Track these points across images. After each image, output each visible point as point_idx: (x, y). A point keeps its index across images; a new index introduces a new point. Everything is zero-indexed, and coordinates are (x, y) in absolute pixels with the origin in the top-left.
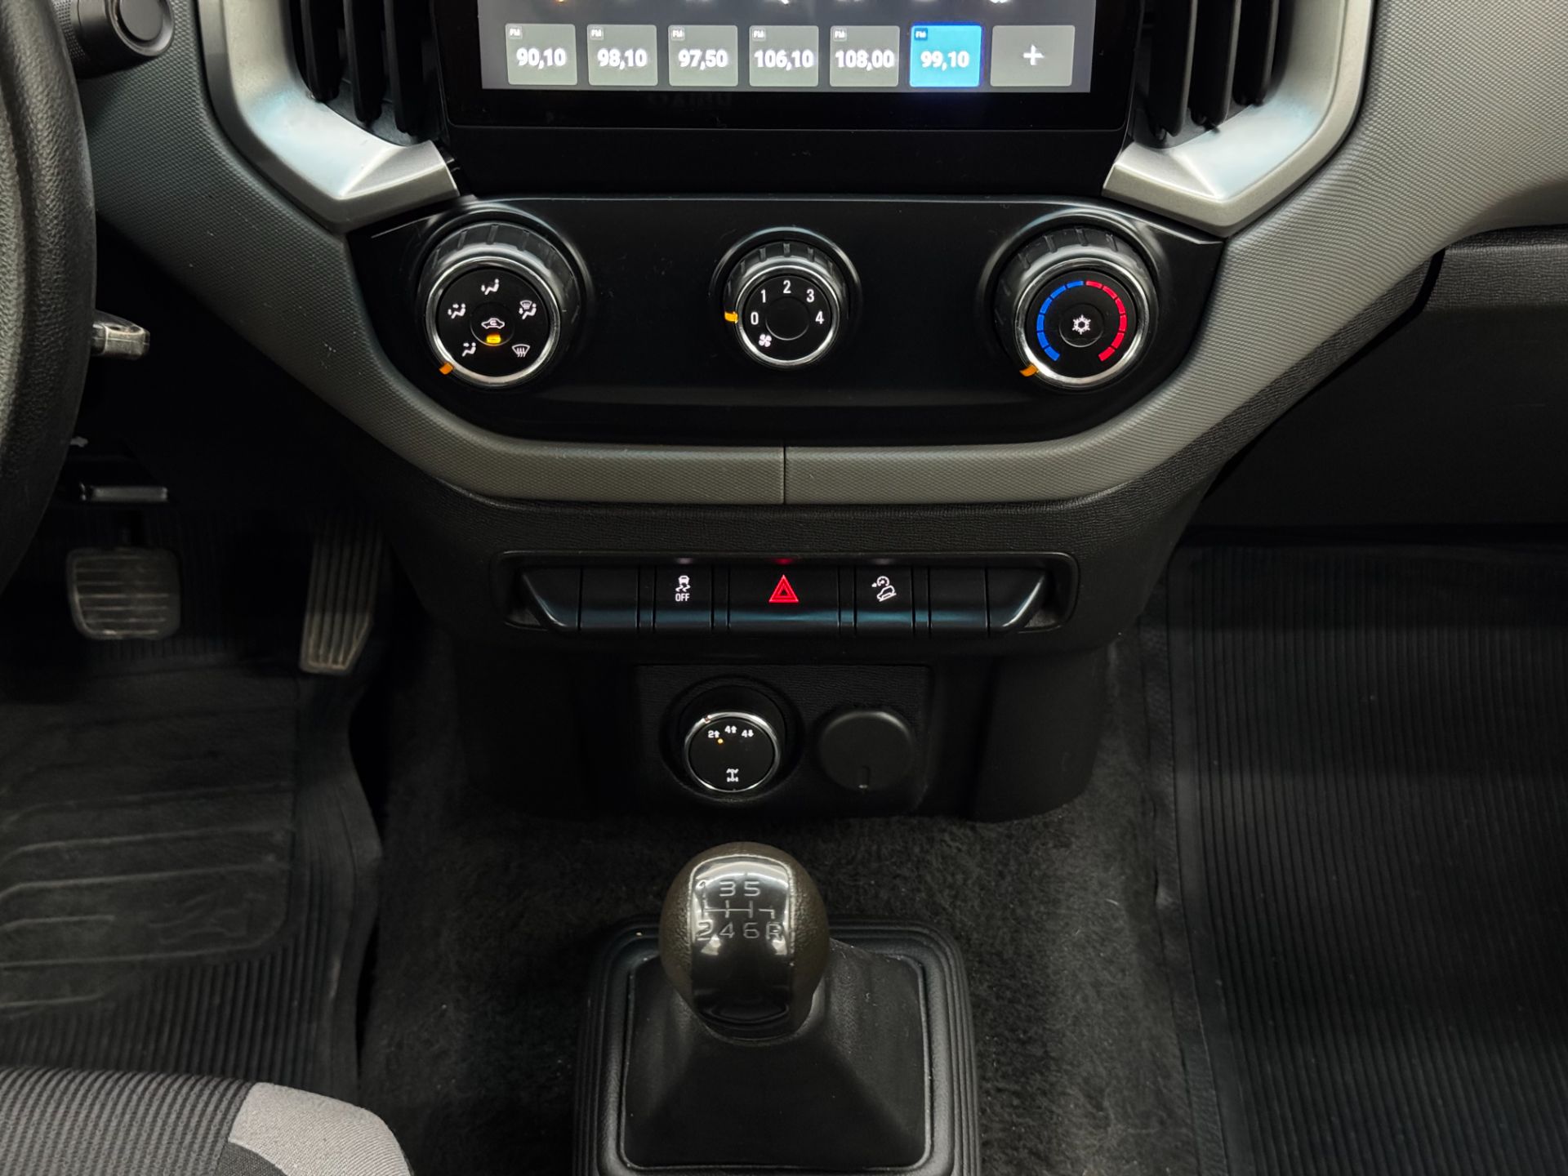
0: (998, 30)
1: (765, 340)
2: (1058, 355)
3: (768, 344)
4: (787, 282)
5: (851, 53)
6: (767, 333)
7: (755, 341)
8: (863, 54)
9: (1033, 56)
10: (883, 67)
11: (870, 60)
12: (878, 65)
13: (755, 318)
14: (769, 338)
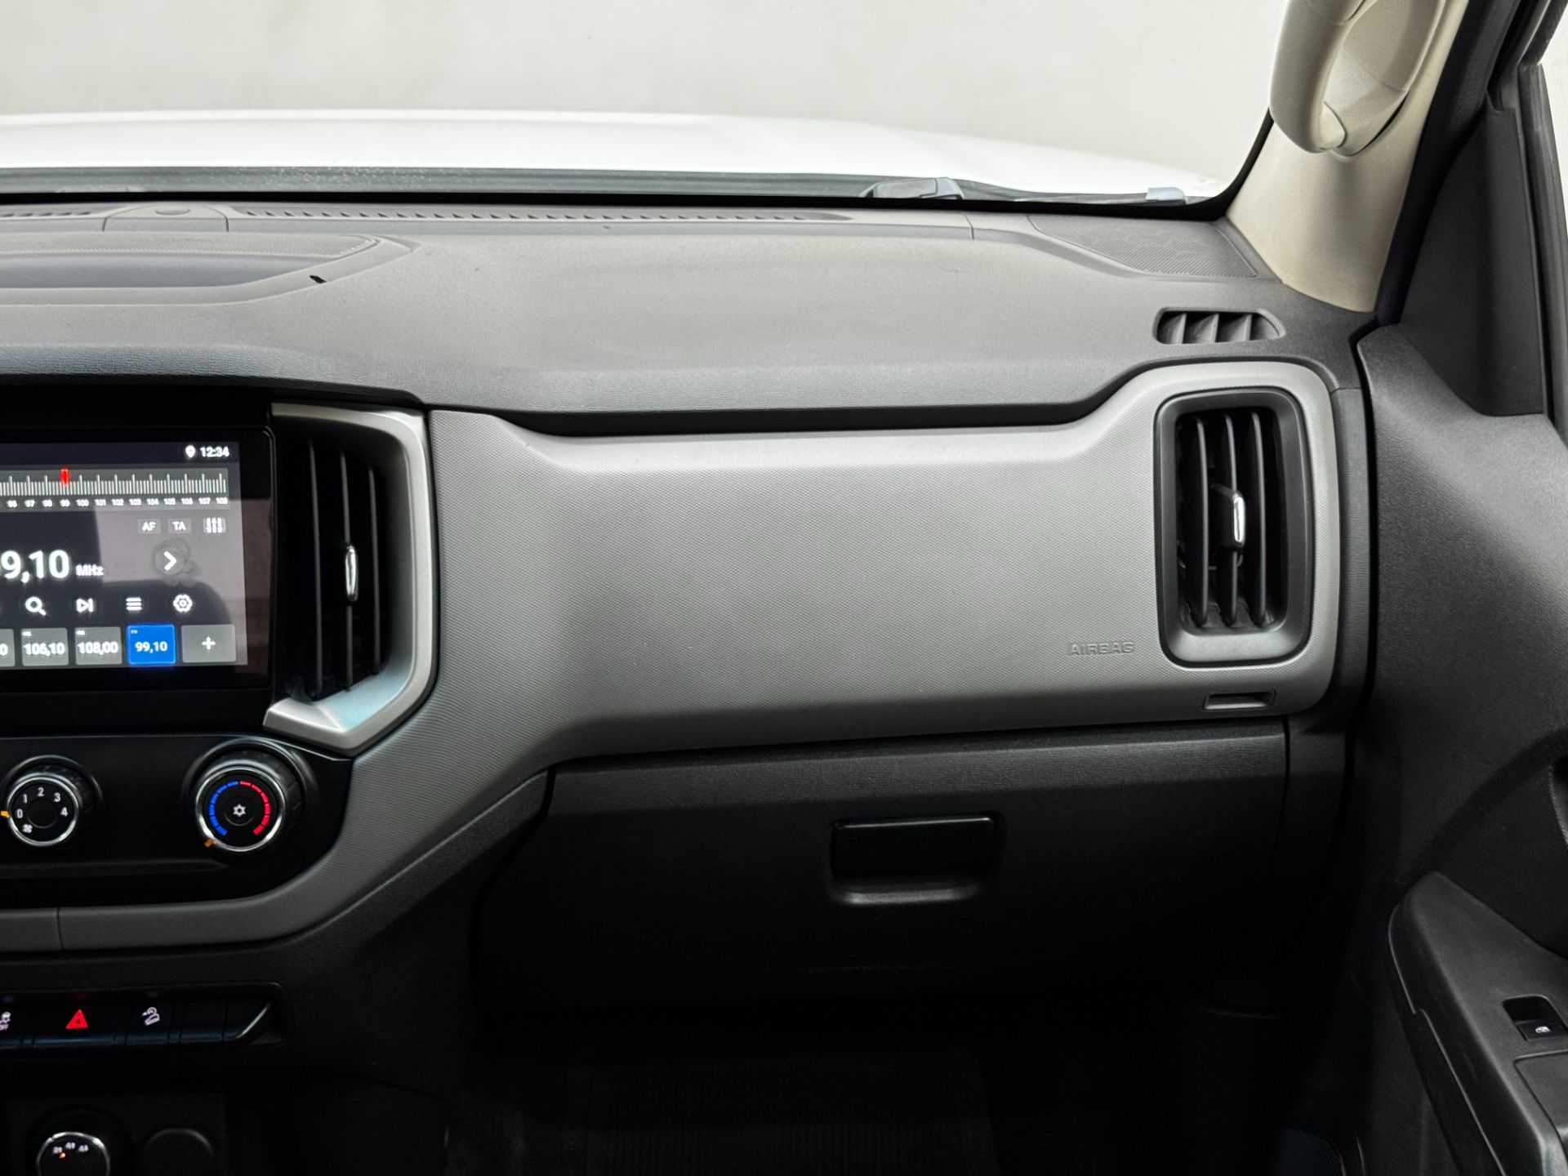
0: (184, 628)
1: (28, 828)
2: (226, 832)
3: (30, 831)
4: (41, 789)
5: (89, 644)
6: (28, 823)
7: (20, 829)
8: (97, 644)
9: (209, 643)
10: (111, 653)
11: (101, 648)
12: (107, 652)
13: (20, 814)
14: (30, 827)
